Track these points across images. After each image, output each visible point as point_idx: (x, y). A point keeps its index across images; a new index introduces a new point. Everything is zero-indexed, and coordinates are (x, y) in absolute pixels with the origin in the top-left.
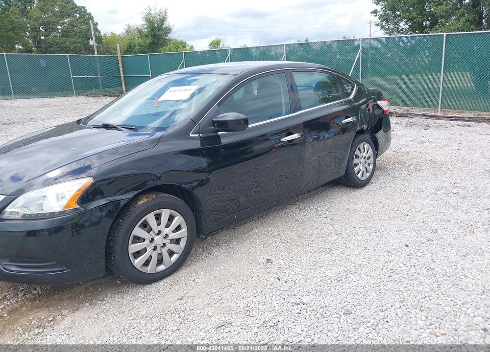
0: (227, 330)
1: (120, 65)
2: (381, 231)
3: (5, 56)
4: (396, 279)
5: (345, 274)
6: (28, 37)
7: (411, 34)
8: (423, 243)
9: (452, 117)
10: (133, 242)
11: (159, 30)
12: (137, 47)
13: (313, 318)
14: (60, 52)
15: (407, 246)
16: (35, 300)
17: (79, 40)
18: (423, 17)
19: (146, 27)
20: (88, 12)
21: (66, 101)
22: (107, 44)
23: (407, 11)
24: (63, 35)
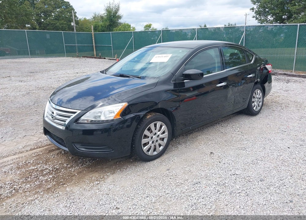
0: (199, 186)
1: (93, 39)
2: (272, 139)
3: (26, 32)
4: (286, 164)
5: (256, 161)
6: (34, 20)
7: (275, 23)
8: (297, 147)
9: (303, 76)
10: (144, 138)
11: (114, 17)
12: (100, 27)
13: (244, 182)
14: (53, 30)
15: (289, 148)
16: (89, 168)
17: (65, 22)
18: (283, 13)
19: (106, 14)
20: (71, 5)
21: (62, 60)
22: (82, 25)
23: (273, 9)
24: (56, 19)
